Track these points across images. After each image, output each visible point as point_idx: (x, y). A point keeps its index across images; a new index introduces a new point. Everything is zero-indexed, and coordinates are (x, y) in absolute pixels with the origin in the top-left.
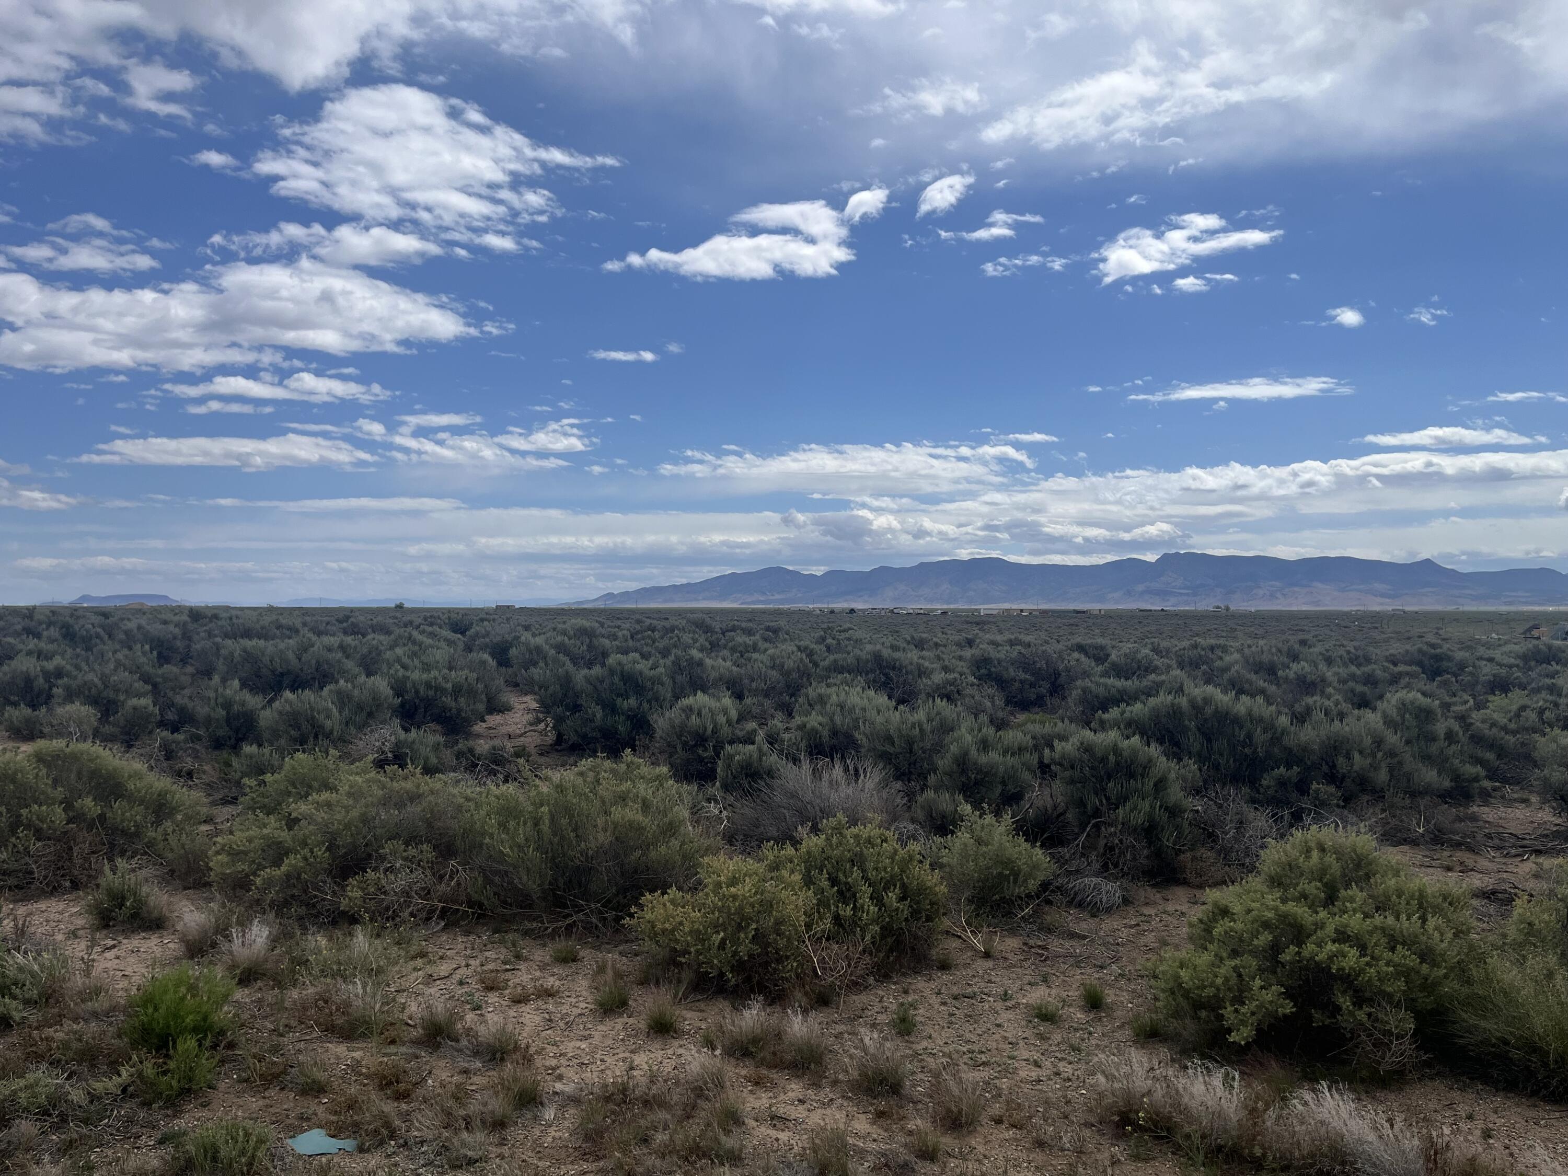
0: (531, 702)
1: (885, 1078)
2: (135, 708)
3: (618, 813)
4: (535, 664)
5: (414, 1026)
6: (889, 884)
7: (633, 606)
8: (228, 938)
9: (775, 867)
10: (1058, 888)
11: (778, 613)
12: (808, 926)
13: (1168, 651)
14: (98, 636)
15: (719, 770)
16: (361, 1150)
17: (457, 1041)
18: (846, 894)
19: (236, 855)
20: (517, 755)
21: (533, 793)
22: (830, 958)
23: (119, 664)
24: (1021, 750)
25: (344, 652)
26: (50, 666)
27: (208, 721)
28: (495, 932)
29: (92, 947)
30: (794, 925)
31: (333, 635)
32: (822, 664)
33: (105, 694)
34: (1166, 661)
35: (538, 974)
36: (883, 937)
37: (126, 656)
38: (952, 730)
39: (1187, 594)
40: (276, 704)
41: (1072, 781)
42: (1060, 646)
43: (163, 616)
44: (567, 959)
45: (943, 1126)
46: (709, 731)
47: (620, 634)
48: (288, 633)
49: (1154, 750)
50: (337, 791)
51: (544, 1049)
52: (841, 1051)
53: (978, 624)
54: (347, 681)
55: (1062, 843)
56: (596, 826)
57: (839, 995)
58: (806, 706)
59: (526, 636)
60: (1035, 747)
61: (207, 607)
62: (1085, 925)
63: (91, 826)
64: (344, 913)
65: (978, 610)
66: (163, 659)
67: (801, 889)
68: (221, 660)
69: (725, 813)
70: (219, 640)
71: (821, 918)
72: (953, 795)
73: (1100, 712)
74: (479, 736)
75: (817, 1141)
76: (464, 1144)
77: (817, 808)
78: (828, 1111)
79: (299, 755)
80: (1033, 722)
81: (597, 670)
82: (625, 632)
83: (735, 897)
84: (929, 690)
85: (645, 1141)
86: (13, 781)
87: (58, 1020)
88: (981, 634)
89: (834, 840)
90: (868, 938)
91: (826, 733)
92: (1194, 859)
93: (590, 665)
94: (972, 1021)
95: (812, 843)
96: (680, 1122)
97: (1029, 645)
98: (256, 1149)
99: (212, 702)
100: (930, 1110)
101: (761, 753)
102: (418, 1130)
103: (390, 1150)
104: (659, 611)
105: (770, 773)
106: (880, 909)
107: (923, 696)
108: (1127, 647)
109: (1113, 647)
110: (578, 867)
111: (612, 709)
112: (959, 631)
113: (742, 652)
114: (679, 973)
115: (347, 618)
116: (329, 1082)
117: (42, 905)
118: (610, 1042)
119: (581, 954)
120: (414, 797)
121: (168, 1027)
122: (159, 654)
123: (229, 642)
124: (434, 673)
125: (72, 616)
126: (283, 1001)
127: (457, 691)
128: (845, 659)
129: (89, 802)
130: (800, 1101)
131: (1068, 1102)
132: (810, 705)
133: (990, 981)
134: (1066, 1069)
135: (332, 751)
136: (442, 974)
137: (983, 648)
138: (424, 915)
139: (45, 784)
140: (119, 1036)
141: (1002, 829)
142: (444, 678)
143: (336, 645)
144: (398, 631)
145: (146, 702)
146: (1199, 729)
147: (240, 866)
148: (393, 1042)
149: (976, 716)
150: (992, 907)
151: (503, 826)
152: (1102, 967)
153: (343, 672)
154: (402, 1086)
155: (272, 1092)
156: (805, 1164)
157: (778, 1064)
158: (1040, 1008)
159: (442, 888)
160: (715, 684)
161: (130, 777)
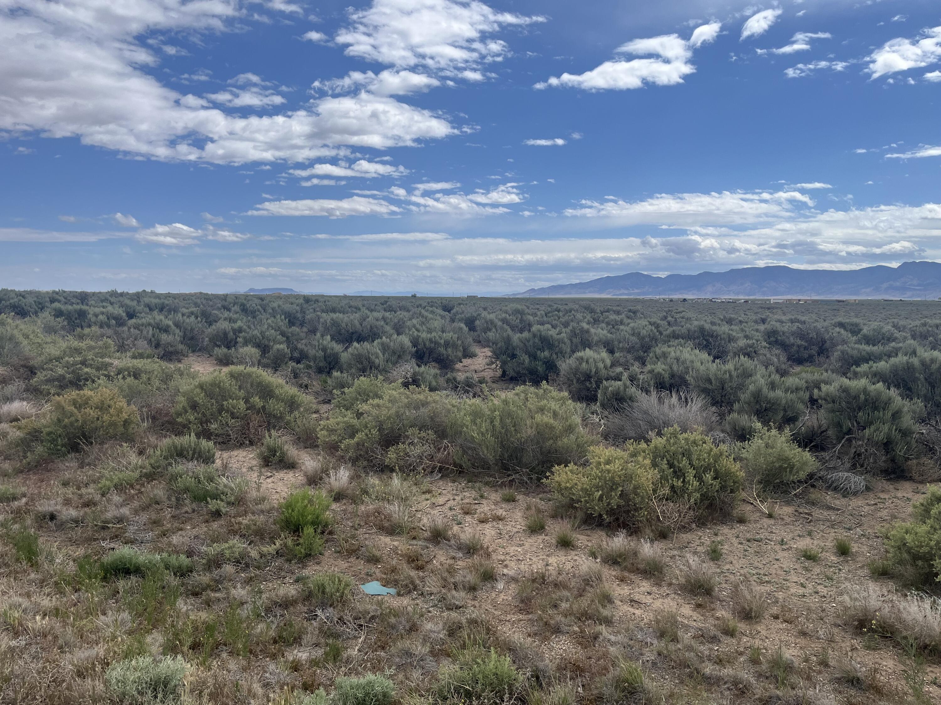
0: (488, 352)
1: (702, 585)
2: (278, 350)
3: (539, 418)
4: (490, 330)
5: (426, 531)
6: (707, 469)
7: (547, 297)
8: (328, 475)
9: (634, 455)
10: (820, 477)
11: (637, 301)
12: (655, 491)
13: (904, 327)
14: (259, 311)
15: (599, 396)
16: (399, 594)
17: (449, 541)
18: (679, 473)
19: (331, 431)
20: (481, 382)
21: (490, 404)
22: (668, 510)
23: (269, 325)
24: (797, 389)
25: (385, 321)
26: (236, 326)
27: (315, 358)
28: (469, 482)
29: (260, 476)
30: (646, 490)
31: (379, 312)
32: (664, 333)
33: (263, 342)
34: (904, 334)
35: (493, 507)
36: (702, 500)
37: (273, 322)
38: (751, 376)
39: (920, 290)
40: (350, 350)
41: (833, 411)
42: (826, 324)
43: (290, 300)
44: (510, 500)
45: (739, 616)
46: (593, 373)
47: (539, 313)
48: (354, 310)
49: (893, 393)
50: (383, 398)
51: (497, 549)
52: (674, 566)
53: (769, 309)
54: (387, 338)
55: (823, 449)
56: (526, 425)
57: (673, 533)
58: (655, 359)
59: (484, 314)
60: (807, 388)
61: (312, 296)
62: (839, 502)
63: (258, 412)
64: (387, 466)
65: (770, 300)
66: (291, 323)
67: (650, 468)
68: (321, 325)
69: (602, 421)
70: (319, 313)
71: (662, 487)
72: (750, 416)
73: (854, 367)
74: (459, 370)
75: (659, 617)
76: (453, 597)
77: (661, 421)
78: (666, 601)
79: (362, 378)
80: (806, 372)
81: (526, 334)
82: (542, 312)
83: (609, 471)
84: (735, 350)
85: (556, 606)
86: (219, 387)
87: (246, 513)
88: (771, 315)
89: (672, 441)
90: (692, 500)
91: (667, 376)
92: (918, 464)
93: (521, 331)
94: (759, 556)
95: (658, 442)
96: (576, 598)
97: (804, 322)
98: (344, 589)
99: (317, 348)
100: (731, 606)
101: (626, 387)
102: (429, 587)
103: (414, 597)
104: (562, 300)
105: (631, 399)
106: (700, 484)
107: (731, 354)
108: (874, 325)
109: (864, 324)
110: (516, 448)
111: (534, 357)
112: (756, 313)
113: (614, 325)
114: (575, 513)
115: (386, 302)
116: (381, 557)
117: (235, 453)
118: (535, 549)
119: (518, 497)
120: (425, 404)
121: (299, 521)
122: (289, 320)
123: (324, 315)
124: (434, 334)
125: (245, 299)
126: (357, 511)
127: (447, 344)
128: (680, 330)
129: (257, 399)
130: (648, 593)
131: (823, 610)
132: (657, 358)
133: (772, 532)
134: (823, 590)
135: (380, 377)
136: (440, 503)
137: (773, 324)
138: (430, 469)
139: (235, 389)
140: (275, 524)
141: (783, 439)
142: (440, 337)
143: (381, 317)
144: (413, 310)
145: (283, 346)
146: (926, 379)
147: (333, 437)
148: (414, 538)
149: (766, 368)
150: (774, 487)
151: (474, 422)
152: (850, 529)
153: (384, 332)
154: (420, 563)
155: (352, 559)
156: (651, 630)
157: (637, 571)
158: (806, 551)
159: (439, 455)
160: (597, 344)
161: (277, 387)
